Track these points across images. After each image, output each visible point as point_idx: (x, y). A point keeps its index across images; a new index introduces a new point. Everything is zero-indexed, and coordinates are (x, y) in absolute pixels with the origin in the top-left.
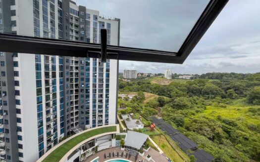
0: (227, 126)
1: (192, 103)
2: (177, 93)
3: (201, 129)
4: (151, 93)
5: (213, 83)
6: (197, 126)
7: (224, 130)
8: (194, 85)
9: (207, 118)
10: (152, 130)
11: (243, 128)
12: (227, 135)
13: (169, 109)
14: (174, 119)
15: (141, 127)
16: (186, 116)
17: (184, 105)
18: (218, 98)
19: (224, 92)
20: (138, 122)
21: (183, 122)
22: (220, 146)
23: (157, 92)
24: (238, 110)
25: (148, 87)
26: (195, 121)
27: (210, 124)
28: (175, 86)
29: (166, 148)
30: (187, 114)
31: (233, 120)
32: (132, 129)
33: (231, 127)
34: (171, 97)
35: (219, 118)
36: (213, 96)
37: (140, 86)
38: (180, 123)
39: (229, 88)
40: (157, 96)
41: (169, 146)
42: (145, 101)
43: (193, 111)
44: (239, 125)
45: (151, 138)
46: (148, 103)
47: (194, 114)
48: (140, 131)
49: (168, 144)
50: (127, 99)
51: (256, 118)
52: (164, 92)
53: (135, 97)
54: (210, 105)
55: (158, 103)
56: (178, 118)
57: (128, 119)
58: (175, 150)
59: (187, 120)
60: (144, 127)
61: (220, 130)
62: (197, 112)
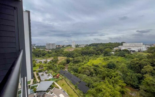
0: (96, 67)
1: (83, 59)
2: (76, 55)
3: (85, 72)
4: (63, 56)
5: (93, 48)
6: (83, 70)
7: (94, 70)
8: (85, 50)
9: (88, 66)
10: (58, 77)
11: (101, 67)
12: (95, 72)
13: (71, 64)
14: (73, 69)
15: (51, 77)
16: (79, 67)
17: (79, 61)
18: (94, 55)
19: (96, 52)
20: (49, 75)
21: (78, 70)
22: (92, 77)
23: (66, 56)
24: (100, 59)
25: (61, 53)
26: (83, 68)
27: (89, 68)
28: (76, 51)
29: (64, 85)
30: (80, 65)
31: (97, 64)
32: (44, 80)
33: (97, 68)
34: (73, 58)
35: (93, 65)
36: (92, 54)
37: (56, 53)
38: (76, 71)
39: (98, 50)
40: (66, 58)
41: (66, 84)
42: (59, 62)
43: (83, 63)
44: (100, 66)
45: (56, 82)
46: (60, 63)
47: (83, 65)
48: (49, 80)
49: (66, 83)
50: (45, 63)
51: (105, 62)
52: (70, 55)
53: (51, 60)
54: (91, 59)
55: (66, 62)
56: (75, 68)
57: (42, 75)
58: (69, 85)
59: (80, 68)
60: (53, 77)
61: (92, 70)
62: (85, 63)
